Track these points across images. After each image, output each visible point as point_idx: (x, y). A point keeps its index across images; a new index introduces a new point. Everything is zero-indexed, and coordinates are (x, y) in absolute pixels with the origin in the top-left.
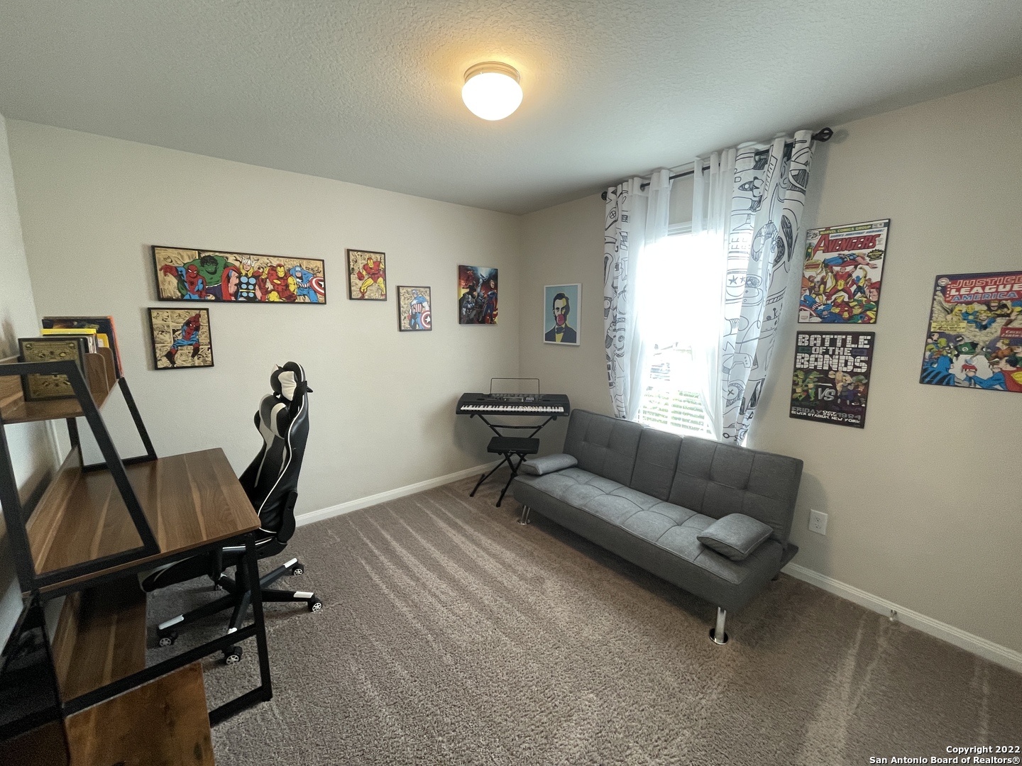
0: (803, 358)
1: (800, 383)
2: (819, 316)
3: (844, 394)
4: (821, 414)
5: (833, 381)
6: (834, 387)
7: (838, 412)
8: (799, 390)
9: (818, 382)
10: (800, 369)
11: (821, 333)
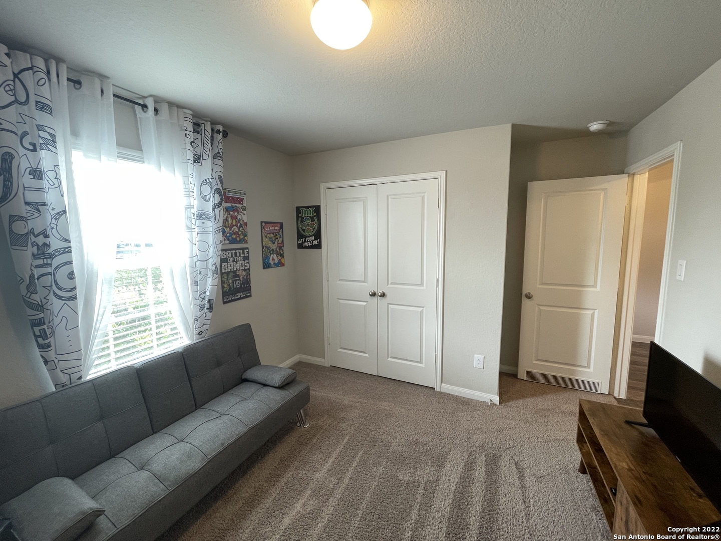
0: (225, 266)
1: (226, 282)
2: (228, 240)
3: (244, 281)
4: (237, 296)
5: (238, 276)
6: (239, 280)
7: (242, 292)
8: (226, 286)
9: (233, 278)
10: (225, 273)
11: (231, 250)
